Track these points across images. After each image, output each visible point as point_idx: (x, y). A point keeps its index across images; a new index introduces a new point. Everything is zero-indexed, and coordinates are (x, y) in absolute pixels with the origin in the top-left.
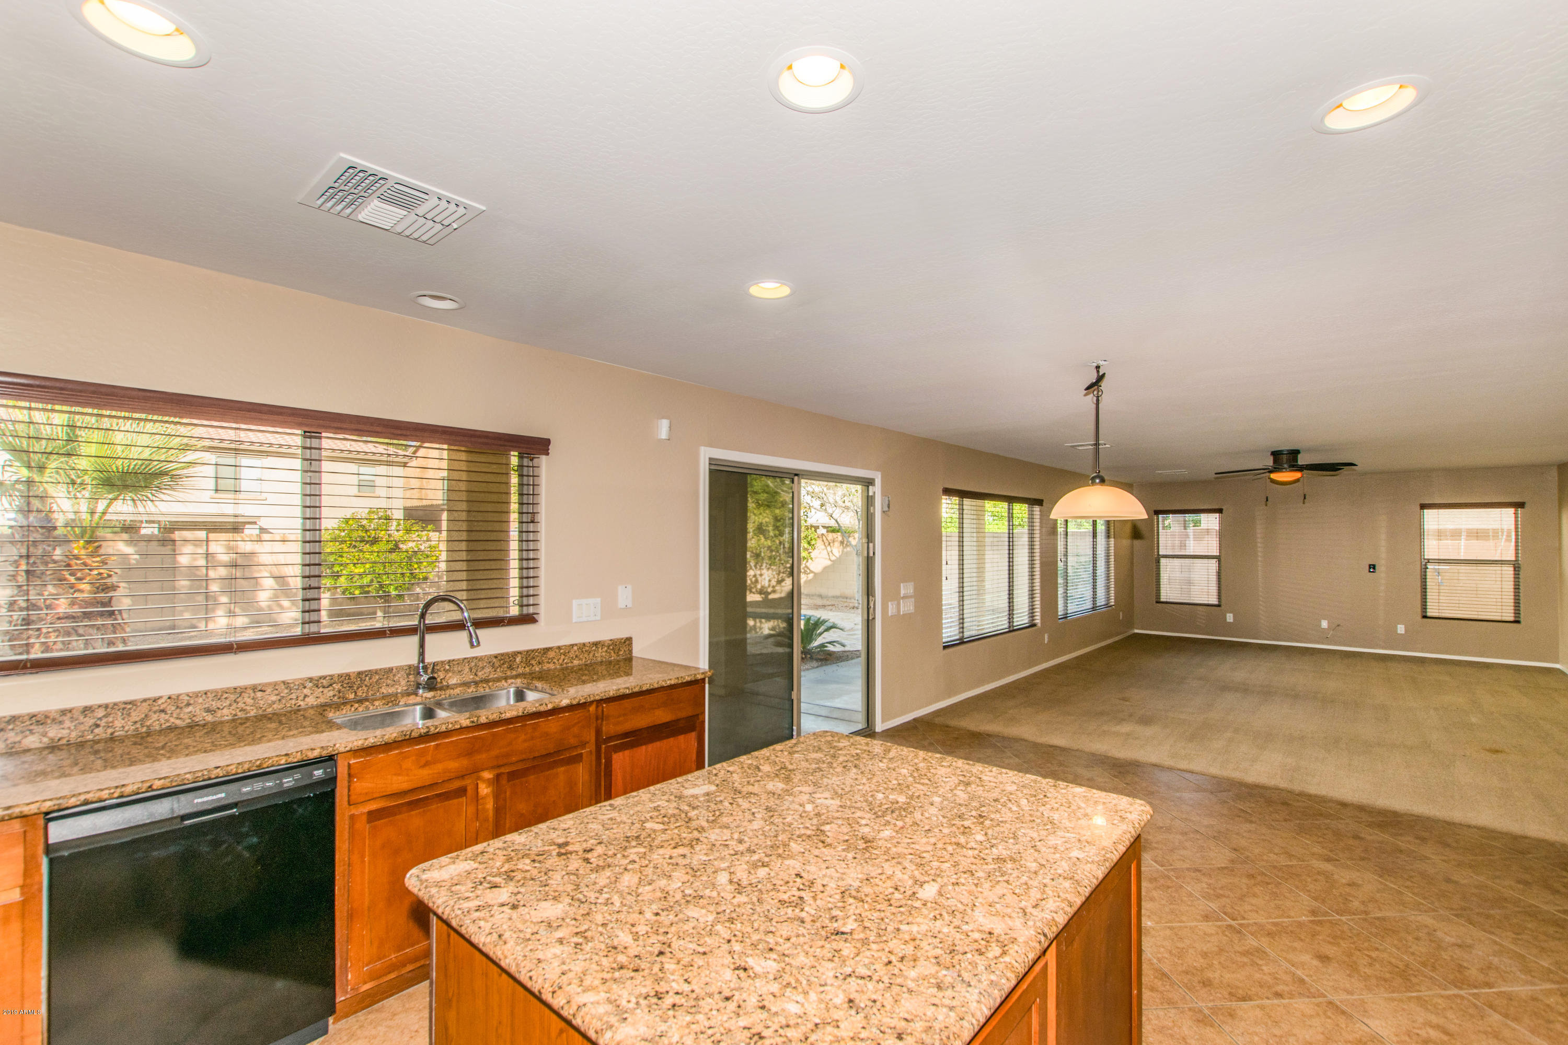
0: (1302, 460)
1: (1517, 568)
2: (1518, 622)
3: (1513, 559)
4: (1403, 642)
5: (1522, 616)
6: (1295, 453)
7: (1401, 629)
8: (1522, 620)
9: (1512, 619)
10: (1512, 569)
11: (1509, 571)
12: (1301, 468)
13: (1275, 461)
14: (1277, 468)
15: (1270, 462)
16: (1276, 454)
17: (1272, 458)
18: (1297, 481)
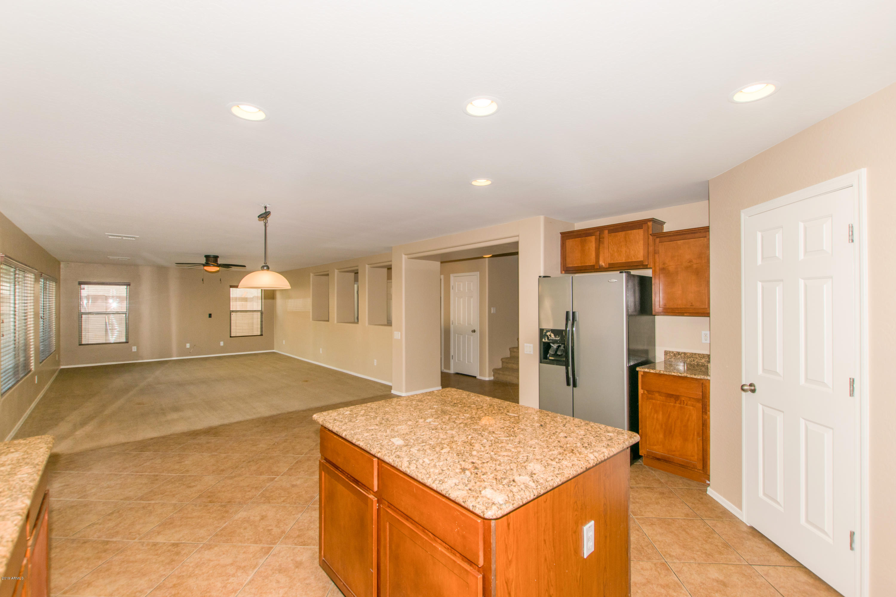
0: (220, 261)
1: (262, 313)
2: (262, 335)
3: (261, 309)
4: (223, 350)
5: (263, 332)
6: (216, 258)
7: (222, 344)
8: (263, 334)
9: (260, 334)
10: (260, 313)
11: (259, 314)
12: (219, 266)
13: (207, 260)
14: (207, 264)
15: (204, 261)
16: (207, 257)
17: (205, 259)
18: (218, 271)
